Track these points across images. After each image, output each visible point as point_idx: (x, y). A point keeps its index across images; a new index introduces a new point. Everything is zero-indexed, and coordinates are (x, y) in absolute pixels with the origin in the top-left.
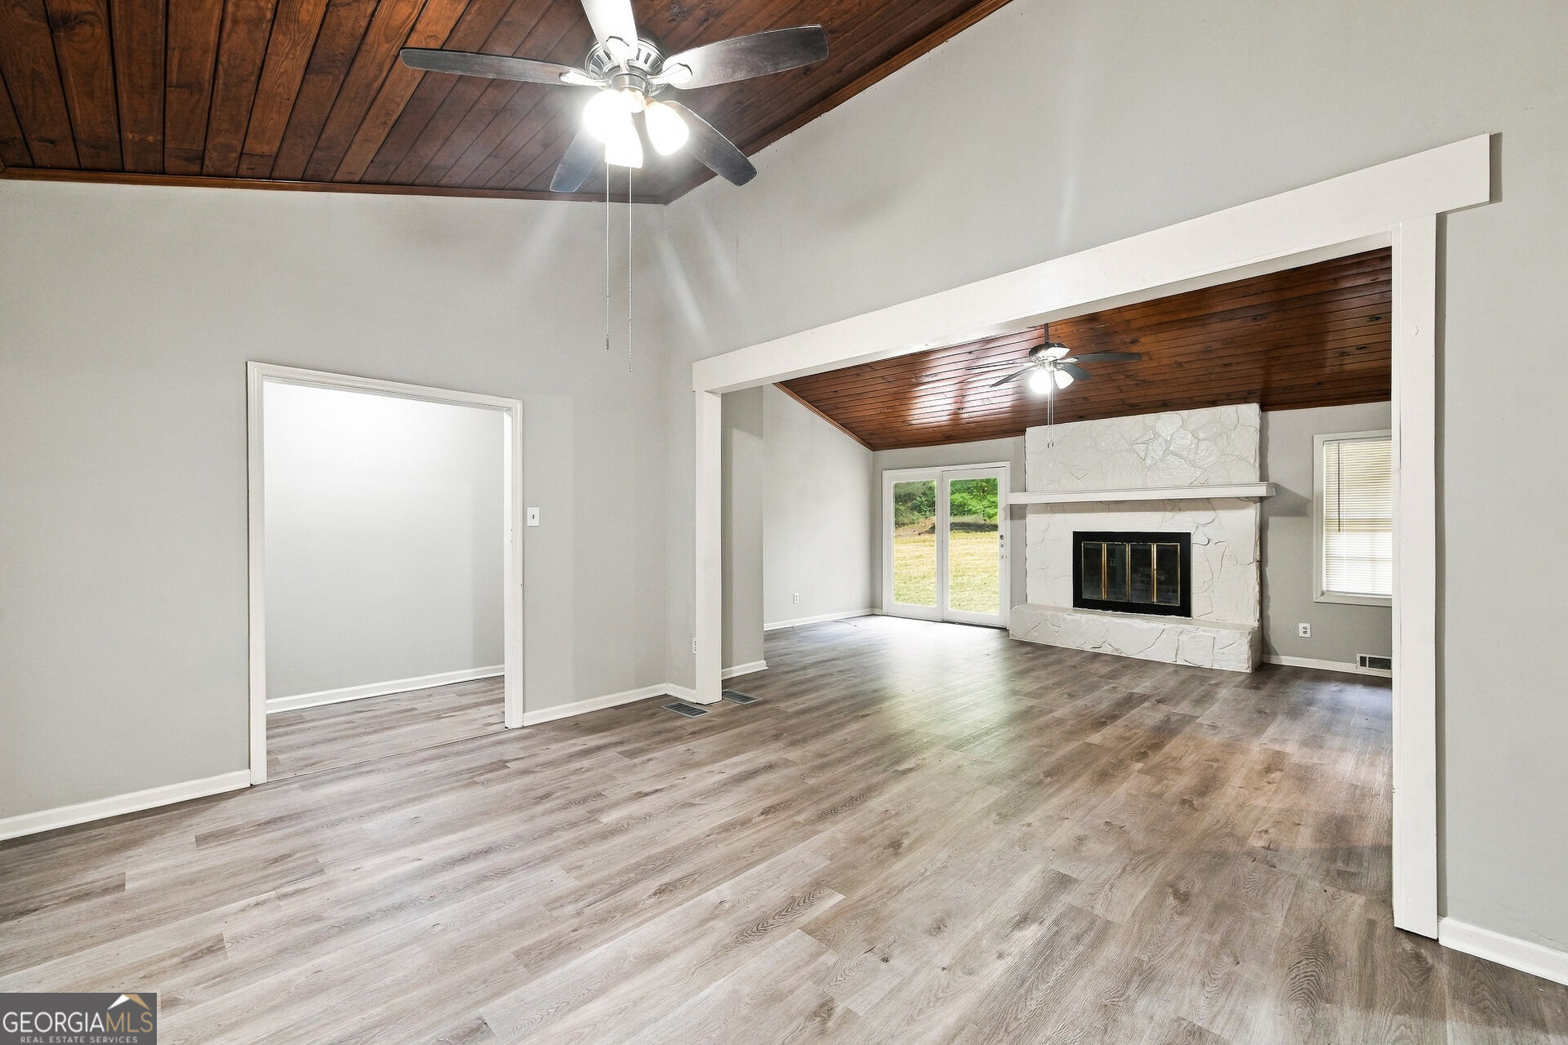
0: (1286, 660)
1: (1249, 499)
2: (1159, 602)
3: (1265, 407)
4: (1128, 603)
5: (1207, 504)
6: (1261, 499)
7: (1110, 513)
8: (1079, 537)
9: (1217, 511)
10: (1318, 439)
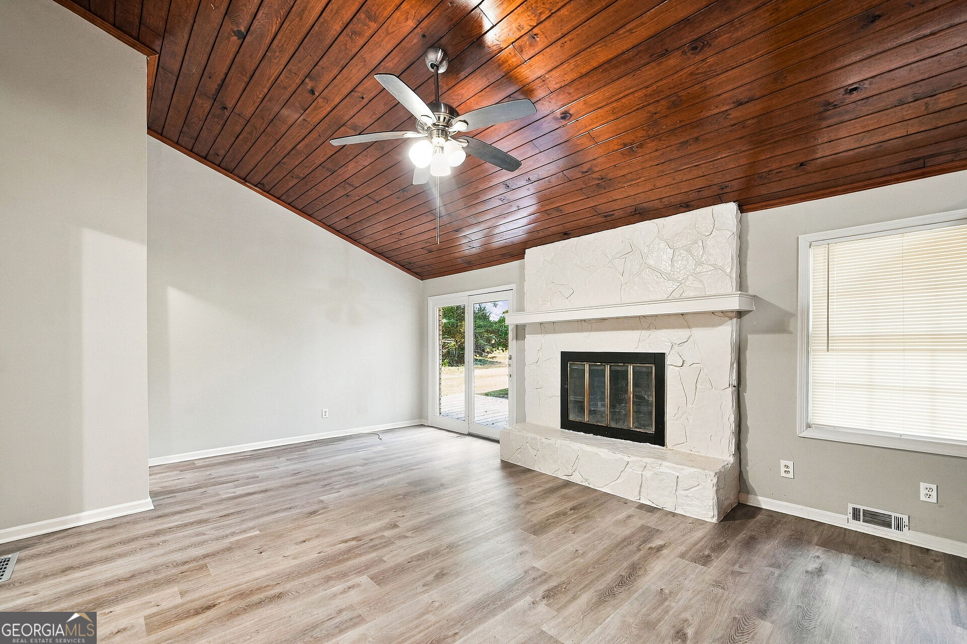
0: (766, 503)
1: (725, 314)
2: (636, 427)
3: (743, 208)
4: (607, 427)
5: (683, 320)
6: (740, 314)
7: (592, 333)
8: (567, 357)
9: (693, 329)
10: (803, 240)
